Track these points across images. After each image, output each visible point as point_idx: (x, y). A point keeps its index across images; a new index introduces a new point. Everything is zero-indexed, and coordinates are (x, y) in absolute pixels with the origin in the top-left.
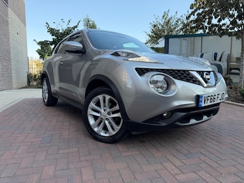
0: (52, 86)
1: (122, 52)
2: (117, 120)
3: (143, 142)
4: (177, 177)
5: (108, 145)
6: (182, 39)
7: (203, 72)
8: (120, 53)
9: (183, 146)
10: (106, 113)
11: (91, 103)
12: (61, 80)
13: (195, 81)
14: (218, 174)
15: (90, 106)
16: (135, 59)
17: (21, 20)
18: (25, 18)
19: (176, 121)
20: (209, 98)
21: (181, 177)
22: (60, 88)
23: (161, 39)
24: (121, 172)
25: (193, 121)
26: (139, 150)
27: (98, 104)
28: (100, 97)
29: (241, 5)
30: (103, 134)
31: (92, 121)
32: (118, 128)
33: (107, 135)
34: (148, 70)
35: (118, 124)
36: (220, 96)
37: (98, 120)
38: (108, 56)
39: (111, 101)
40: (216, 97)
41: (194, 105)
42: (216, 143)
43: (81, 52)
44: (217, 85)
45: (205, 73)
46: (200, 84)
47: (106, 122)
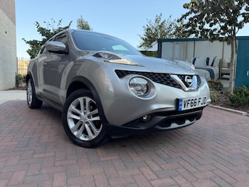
0: (36, 88)
1: (104, 54)
2: (97, 124)
3: (124, 146)
4: (153, 183)
5: (87, 150)
6: (175, 43)
7: (185, 75)
8: (101, 55)
9: (165, 150)
10: (86, 116)
11: (71, 105)
12: (46, 82)
13: (175, 85)
14: (195, 179)
15: (70, 108)
16: (116, 61)
17: (11, 19)
18: (14, 16)
19: (156, 125)
20: (190, 102)
21: (156, 183)
22: (44, 90)
23: (154, 43)
24: (95, 177)
25: (174, 125)
26: (118, 155)
27: (78, 107)
28: (81, 100)
29: (231, 11)
30: (82, 138)
31: (71, 125)
32: (97, 132)
33: (87, 139)
34: (128, 73)
35: (98, 127)
36: (201, 101)
37: (78, 124)
38: (90, 57)
39: (91, 104)
40: (197, 101)
41: (174, 109)
42: (199, 148)
43: (64, 53)
44: (199, 89)
45: (186, 77)
46: (180, 87)
47: (86, 125)
